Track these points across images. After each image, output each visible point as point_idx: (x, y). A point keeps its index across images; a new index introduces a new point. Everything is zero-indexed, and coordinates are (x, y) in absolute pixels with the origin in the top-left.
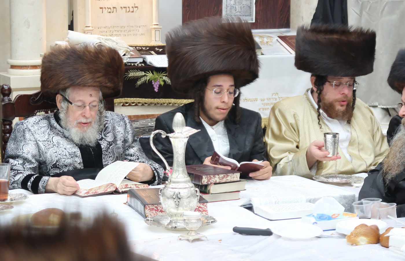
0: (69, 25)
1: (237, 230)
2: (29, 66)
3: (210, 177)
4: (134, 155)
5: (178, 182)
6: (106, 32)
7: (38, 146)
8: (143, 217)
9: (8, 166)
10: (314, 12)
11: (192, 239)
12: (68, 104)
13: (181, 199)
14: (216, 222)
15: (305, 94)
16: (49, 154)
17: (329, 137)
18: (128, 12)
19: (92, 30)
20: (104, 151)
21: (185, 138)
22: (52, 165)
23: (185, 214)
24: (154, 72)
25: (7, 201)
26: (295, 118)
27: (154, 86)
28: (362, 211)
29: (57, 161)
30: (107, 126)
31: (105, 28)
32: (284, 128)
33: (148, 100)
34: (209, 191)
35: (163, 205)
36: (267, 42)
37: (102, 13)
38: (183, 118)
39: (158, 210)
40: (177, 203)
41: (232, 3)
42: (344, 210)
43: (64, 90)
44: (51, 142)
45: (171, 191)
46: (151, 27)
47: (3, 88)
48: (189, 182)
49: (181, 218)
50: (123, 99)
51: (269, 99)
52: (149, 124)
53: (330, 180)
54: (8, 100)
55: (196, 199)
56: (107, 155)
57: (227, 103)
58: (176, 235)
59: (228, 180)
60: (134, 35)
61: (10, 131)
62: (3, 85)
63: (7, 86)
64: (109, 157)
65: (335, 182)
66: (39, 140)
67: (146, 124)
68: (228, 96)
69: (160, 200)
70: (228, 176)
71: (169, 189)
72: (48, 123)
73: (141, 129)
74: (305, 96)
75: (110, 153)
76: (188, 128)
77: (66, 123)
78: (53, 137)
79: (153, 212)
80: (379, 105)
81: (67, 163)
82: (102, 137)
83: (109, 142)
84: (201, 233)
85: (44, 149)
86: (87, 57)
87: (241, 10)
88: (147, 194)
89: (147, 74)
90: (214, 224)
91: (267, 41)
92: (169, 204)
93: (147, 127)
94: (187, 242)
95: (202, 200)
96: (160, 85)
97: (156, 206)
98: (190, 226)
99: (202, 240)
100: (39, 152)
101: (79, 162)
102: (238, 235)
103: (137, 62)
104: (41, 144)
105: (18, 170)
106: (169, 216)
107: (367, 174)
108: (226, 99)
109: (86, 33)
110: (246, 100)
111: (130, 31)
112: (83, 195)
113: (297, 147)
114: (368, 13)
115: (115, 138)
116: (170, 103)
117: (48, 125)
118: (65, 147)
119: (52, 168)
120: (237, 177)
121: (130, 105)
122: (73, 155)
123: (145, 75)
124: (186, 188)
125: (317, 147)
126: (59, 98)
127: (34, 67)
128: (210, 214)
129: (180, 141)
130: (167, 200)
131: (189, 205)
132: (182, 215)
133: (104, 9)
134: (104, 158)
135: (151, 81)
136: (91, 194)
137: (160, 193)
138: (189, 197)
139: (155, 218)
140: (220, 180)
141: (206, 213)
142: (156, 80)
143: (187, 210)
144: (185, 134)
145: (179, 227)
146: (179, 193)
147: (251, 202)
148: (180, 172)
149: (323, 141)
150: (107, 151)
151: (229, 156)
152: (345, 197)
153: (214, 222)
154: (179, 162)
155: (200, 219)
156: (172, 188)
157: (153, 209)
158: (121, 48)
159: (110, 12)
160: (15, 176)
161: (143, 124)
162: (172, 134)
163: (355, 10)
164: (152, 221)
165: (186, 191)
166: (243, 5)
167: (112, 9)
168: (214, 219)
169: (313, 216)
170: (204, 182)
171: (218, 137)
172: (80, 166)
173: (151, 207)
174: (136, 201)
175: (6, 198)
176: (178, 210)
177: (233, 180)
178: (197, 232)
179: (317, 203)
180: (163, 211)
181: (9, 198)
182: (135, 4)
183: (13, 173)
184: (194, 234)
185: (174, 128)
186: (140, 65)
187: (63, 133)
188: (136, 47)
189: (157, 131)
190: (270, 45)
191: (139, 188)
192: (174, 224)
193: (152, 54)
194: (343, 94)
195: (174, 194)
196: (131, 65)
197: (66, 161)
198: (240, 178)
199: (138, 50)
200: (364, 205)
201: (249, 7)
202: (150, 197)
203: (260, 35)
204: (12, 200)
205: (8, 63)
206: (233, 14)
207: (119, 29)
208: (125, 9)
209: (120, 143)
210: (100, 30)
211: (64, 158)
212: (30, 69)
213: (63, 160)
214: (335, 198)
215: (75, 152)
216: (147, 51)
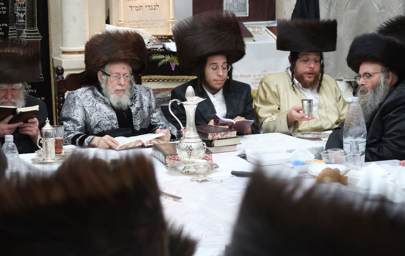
0: (106, 20)
1: (234, 173)
2: (76, 52)
3: (214, 134)
4: (156, 118)
5: (190, 138)
6: (135, 25)
7: (85, 110)
8: (164, 164)
9: (62, 128)
10: (293, 8)
11: (201, 180)
12: (107, 77)
13: (192, 151)
14: (219, 167)
15: (286, 71)
16: (93, 117)
17: (305, 102)
18: (151, 9)
19: (124, 24)
20: (133, 115)
21: (194, 105)
22: (95, 126)
23: (195, 161)
24: (171, 56)
25: (62, 154)
26: (277, 87)
27: (172, 66)
28: (328, 158)
29: (99, 122)
30: (136, 95)
31: (134, 22)
32: (268, 95)
33: (167, 77)
34: (213, 145)
35: (179, 156)
36: (258, 32)
37: (132, 10)
38: (193, 90)
39: (175, 159)
40: (189, 153)
41: (231, 1)
42: (314, 158)
43: (103, 66)
44: (94, 107)
45: (184, 145)
46: (169, 21)
47: (57, 69)
48: (198, 138)
49: (193, 165)
50: (148, 76)
51: (259, 75)
52: (168, 95)
53: (305, 136)
54: (61, 78)
55: (204, 150)
56: (136, 118)
57: (222, 76)
58: (188, 178)
59: (227, 136)
60: (156, 27)
61: (63, 101)
62: (57, 67)
63: (61, 67)
64: (138, 119)
65: (308, 137)
66: (86, 106)
67: (166, 95)
68: (222, 71)
69: (177, 152)
70: (227, 133)
71: (183, 143)
72: (93, 93)
73: (162, 99)
74: (286, 72)
75: (138, 116)
76: (197, 97)
77: (107, 91)
78: (96, 104)
79: (171, 160)
80: (344, 79)
81: (106, 123)
82: (132, 104)
83: (138, 108)
84: (207, 176)
85: (89, 113)
86: (119, 38)
87: (238, 7)
88: (167, 147)
89: (166, 57)
90: (217, 169)
91: (258, 30)
92: (183, 154)
93: (167, 97)
94: (197, 182)
95: (208, 152)
96: (176, 66)
97: (174, 156)
98: (199, 170)
99: (208, 181)
100: (85, 115)
101: (115, 123)
102: (235, 177)
103: (158, 48)
104: (87, 109)
105: (70, 131)
106: (184, 164)
107: (332, 131)
108: (221, 73)
109: (119, 26)
110: (242, 76)
111: (153, 24)
112: (118, 149)
113: (279, 109)
114: (335, 9)
115: (142, 105)
116: (184, 79)
117: (92, 94)
118: (105, 112)
119: (95, 128)
120: (234, 134)
121: (153, 81)
122: (111, 118)
123: (165, 58)
124: (196, 142)
125: (295, 111)
126: (100, 74)
127: (80, 52)
128: (214, 161)
129: (191, 107)
130: (182, 151)
131: (198, 155)
132: (193, 163)
133: (133, 8)
134: (134, 120)
135: (170, 62)
136: (124, 148)
137: (176, 147)
138: (198, 149)
139: (172, 165)
140: (221, 136)
141: (212, 161)
142: (173, 61)
143: (196, 159)
144: (195, 102)
145: (191, 172)
146: (191, 146)
147: (245, 153)
148: (191, 130)
149: (301, 106)
150: (136, 115)
151: (227, 117)
152: (316, 149)
153: (217, 167)
154: (190, 123)
155: (207, 165)
156: (185, 142)
157: (171, 159)
158: (146, 37)
159: (137, 10)
160: (68, 135)
161: (163, 95)
162: (185, 102)
163: (325, 6)
164: (171, 168)
165: (196, 144)
166: (239, 3)
167: (139, 7)
168: (217, 165)
169: (291, 162)
170: (209, 138)
171: (219, 103)
172: (116, 127)
173: (170, 157)
174: (159, 152)
175: (61, 152)
176: (190, 159)
177: (231, 136)
178: (205, 174)
179: (294, 152)
180: (179, 160)
181: (63, 151)
182: (156, 3)
183: (66, 133)
184: (202, 177)
185: (187, 98)
186: (161, 50)
187: (104, 100)
188: (157, 36)
189: (174, 100)
190: (261, 34)
191: (160, 143)
192: (187, 169)
193: (170, 42)
194: (310, 67)
195: (187, 147)
196: (154, 50)
197: (105, 123)
198: (237, 135)
199: (159, 39)
200: (329, 154)
201: (244, 4)
202: (169, 149)
203: (253, 26)
204: (65, 153)
205: (60, 50)
206: (232, 10)
207: (144, 22)
208: (149, 7)
209: (146, 109)
210: (130, 23)
211: (104, 120)
212: (77, 54)
213: (103, 121)
214: (309, 149)
215: (112, 115)
216: (166, 39)
